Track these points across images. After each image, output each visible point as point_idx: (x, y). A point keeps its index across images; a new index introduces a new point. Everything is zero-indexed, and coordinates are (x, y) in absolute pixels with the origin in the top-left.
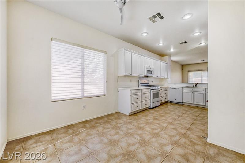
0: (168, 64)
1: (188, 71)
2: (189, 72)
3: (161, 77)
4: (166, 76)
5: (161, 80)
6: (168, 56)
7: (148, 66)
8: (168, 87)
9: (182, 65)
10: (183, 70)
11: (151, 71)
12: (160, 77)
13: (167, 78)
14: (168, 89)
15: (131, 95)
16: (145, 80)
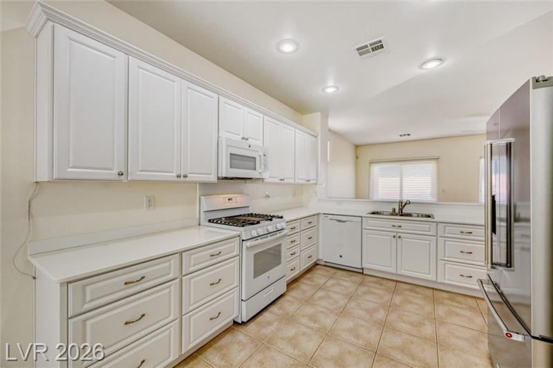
0: (319, 138)
1: (370, 163)
2: (373, 165)
3: (297, 181)
4: (312, 176)
5: (298, 189)
6: (319, 113)
7: (239, 138)
8: (318, 214)
9: (357, 147)
10: (357, 158)
11: (255, 158)
12: (292, 181)
13: (314, 182)
14: (318, 222)
15: (68, 318)
16: (230, 196)
